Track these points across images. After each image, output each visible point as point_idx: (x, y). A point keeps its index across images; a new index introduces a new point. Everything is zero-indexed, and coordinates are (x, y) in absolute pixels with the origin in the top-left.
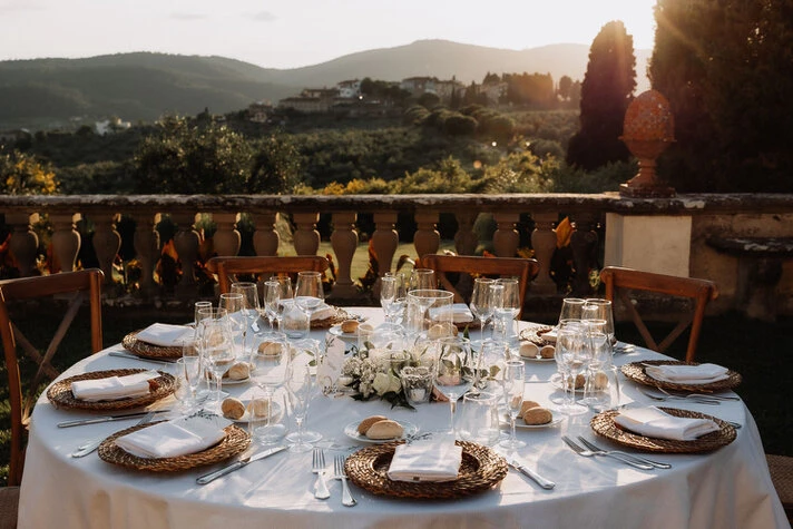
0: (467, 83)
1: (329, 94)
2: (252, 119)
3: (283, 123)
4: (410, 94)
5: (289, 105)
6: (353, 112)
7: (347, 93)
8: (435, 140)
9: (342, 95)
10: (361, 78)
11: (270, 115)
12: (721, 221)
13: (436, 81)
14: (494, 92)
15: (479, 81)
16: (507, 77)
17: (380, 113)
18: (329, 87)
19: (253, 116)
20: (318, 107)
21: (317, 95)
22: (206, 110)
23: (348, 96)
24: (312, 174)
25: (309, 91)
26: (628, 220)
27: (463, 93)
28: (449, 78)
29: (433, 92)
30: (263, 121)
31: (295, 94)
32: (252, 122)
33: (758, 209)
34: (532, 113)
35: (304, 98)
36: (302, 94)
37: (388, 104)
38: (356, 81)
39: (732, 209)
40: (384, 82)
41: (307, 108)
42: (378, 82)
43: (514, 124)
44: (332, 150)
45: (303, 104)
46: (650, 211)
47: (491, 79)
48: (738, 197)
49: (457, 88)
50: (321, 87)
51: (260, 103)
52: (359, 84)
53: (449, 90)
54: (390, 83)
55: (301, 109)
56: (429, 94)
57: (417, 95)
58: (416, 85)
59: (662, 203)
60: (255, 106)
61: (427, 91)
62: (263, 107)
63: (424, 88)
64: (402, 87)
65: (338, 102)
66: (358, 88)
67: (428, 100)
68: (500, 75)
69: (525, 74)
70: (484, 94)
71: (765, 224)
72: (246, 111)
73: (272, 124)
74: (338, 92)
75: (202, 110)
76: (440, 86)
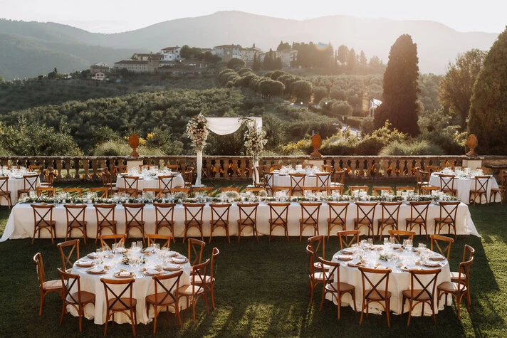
0: (266, 50)
1: (156, 57)
2: (93, 78)
3: (118, 81)
4: (220, 59)
5: (122, 66)
6: (174, 73)
7: (169, 57)
8: (254, 99)
9: (165, 59)
10: (181, 46)
11: (108, 75)
12: (488, 161)
13: (239, 48)
14: (287, 58)
15: (275, 49)
16: (296, 46)
17: (196, 74)
18: (155, 52)
19: (94, 75)
20: (146, 68)
21: (145, 59)
22: (55, 69)
23: (170, 59)
24: (169, 125)
25: (139, 55)
26: (469, 161)
27: (263, 58)
28: (250, 46)
29: (239, 57)
30: (102, 79)
31: (128, 57)
32: (94, 80)
33: (495, 159)
34: (323, 77)
35: (134, 61)
36: (133, 58)
37: (202, 66)
38: (177, 48)
39: (489, 159)
40: (198, 49)
41: (137, 69)
42: (194, 48)
43: (312, 87)
44: (178, 106)
45: (134, 66)
46: (473, 159)
47: (283, 47)
48: (491, 156)
49: (257, 55)
50: (148, 52)
51: (99, 65)
52: (179, 50)
53: (251, 55)
54: (203, 49)
55: (132, 70)
56: (235, 59)
57: (227, 60)
58: (225, 52)
59: (475, 158)
60: (95, 67)
61: (234, 56)
62: (101, 68)
63: (232, 54)
64: (214, 53)
65: (163, 65)
66: (178, 54)
67: (234, 64)
68: (291, 44)
69: (311, 43)
70: (279, 59)
71: (496, 162)
72: (88, 71)
73: (109, 82)
74: (163, 56)
75: (52, 71)
76: (243, 52)
